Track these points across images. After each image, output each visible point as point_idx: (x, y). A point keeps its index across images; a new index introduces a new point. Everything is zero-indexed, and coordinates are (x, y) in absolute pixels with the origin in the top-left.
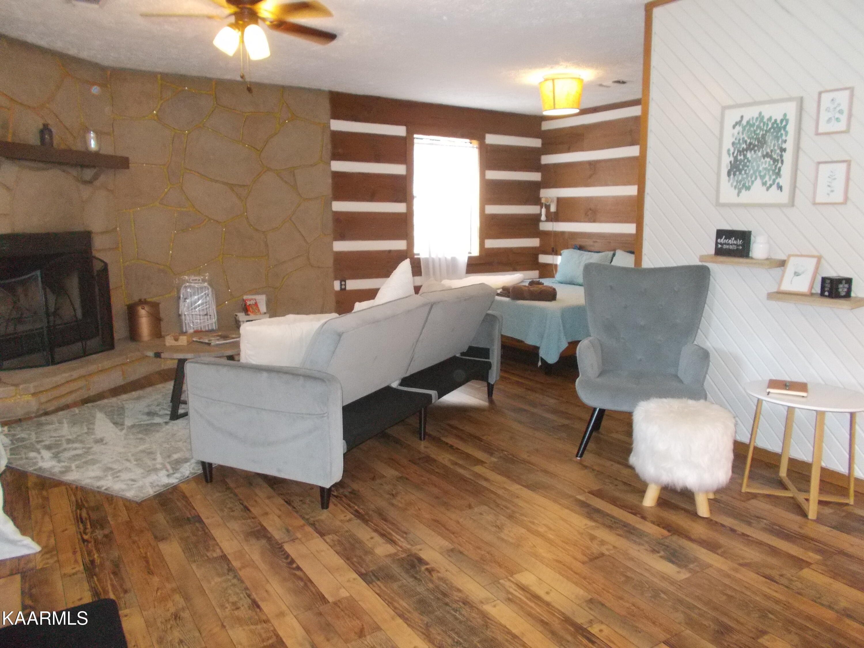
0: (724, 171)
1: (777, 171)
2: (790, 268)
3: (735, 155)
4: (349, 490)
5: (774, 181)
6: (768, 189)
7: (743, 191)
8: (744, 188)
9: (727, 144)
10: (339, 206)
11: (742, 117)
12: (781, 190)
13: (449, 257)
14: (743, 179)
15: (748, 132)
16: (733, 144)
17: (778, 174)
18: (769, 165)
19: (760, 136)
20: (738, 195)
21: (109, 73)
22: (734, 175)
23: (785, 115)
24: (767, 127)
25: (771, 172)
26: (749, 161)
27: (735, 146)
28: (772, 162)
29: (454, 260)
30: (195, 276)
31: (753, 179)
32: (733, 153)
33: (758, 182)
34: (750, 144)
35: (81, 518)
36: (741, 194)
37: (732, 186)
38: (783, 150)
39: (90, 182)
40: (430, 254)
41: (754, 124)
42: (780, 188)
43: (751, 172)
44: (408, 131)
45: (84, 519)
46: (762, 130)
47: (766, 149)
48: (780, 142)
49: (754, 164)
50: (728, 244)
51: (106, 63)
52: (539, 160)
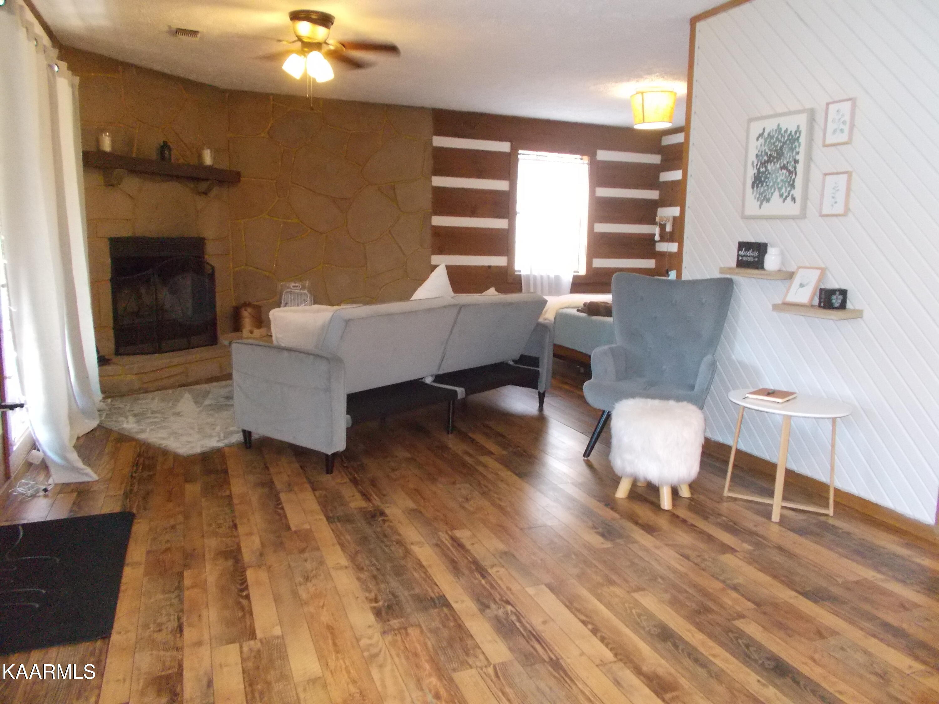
0: (749, 181)
1: (792, 182)
2: (797, 280)
3: (758, 166)
4: (359, 463)
5: (789, 193)
6: (784, 201)
7: (764, 203)
8: (765, 201)
9: (752, 157)
10: (439, 221)
11: (764, 129)
12: (795, 202)
13: (552, 276)
14: (764, 191)
15: (768, 145)
16: (757, 156)
17: (793, 186)
18: (786, 177)
19: (779, 148)
20: (760, 207)
21: (227, 95)
22: (757, 187)
23: (798, 127)
24: (784, 138)
25: (787, 184)
26: (769, 173)
27: (758, 158)
28: (787, 174)
29: (557, 278)
30: (295, 283)
31: (773, 190)
32: (757, 165)
33: (777, 194)
34: (771, 155)
35: (137, 463)
36: (762, 206)
37: (755, 198)
38: (796, 162)
39: (205, 193)
40: (531, 272)
41: (774, 136)
42: (794, 199)
43: (771, 184)
44: (512, 148)
45: (139, 464)
46: (780, 141)
47: (783, 161)
48: (794, 154)
49: (774, 176)
50: (747, 256)
51: (223, 86)
52: (658, 177)
